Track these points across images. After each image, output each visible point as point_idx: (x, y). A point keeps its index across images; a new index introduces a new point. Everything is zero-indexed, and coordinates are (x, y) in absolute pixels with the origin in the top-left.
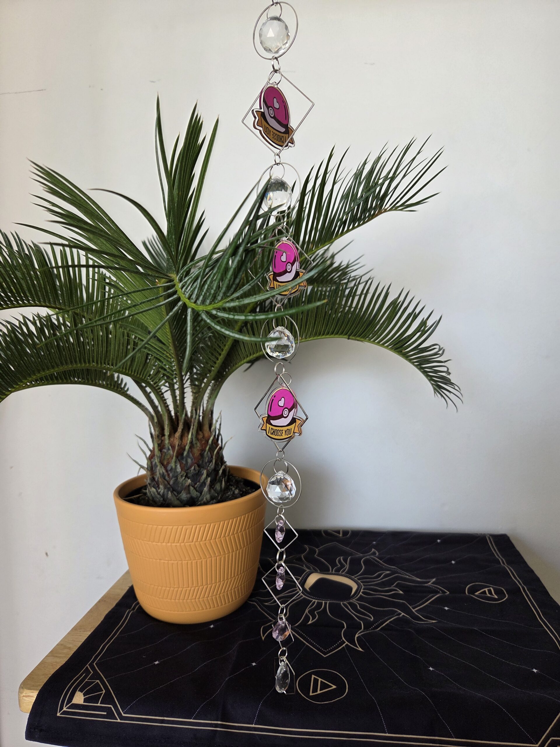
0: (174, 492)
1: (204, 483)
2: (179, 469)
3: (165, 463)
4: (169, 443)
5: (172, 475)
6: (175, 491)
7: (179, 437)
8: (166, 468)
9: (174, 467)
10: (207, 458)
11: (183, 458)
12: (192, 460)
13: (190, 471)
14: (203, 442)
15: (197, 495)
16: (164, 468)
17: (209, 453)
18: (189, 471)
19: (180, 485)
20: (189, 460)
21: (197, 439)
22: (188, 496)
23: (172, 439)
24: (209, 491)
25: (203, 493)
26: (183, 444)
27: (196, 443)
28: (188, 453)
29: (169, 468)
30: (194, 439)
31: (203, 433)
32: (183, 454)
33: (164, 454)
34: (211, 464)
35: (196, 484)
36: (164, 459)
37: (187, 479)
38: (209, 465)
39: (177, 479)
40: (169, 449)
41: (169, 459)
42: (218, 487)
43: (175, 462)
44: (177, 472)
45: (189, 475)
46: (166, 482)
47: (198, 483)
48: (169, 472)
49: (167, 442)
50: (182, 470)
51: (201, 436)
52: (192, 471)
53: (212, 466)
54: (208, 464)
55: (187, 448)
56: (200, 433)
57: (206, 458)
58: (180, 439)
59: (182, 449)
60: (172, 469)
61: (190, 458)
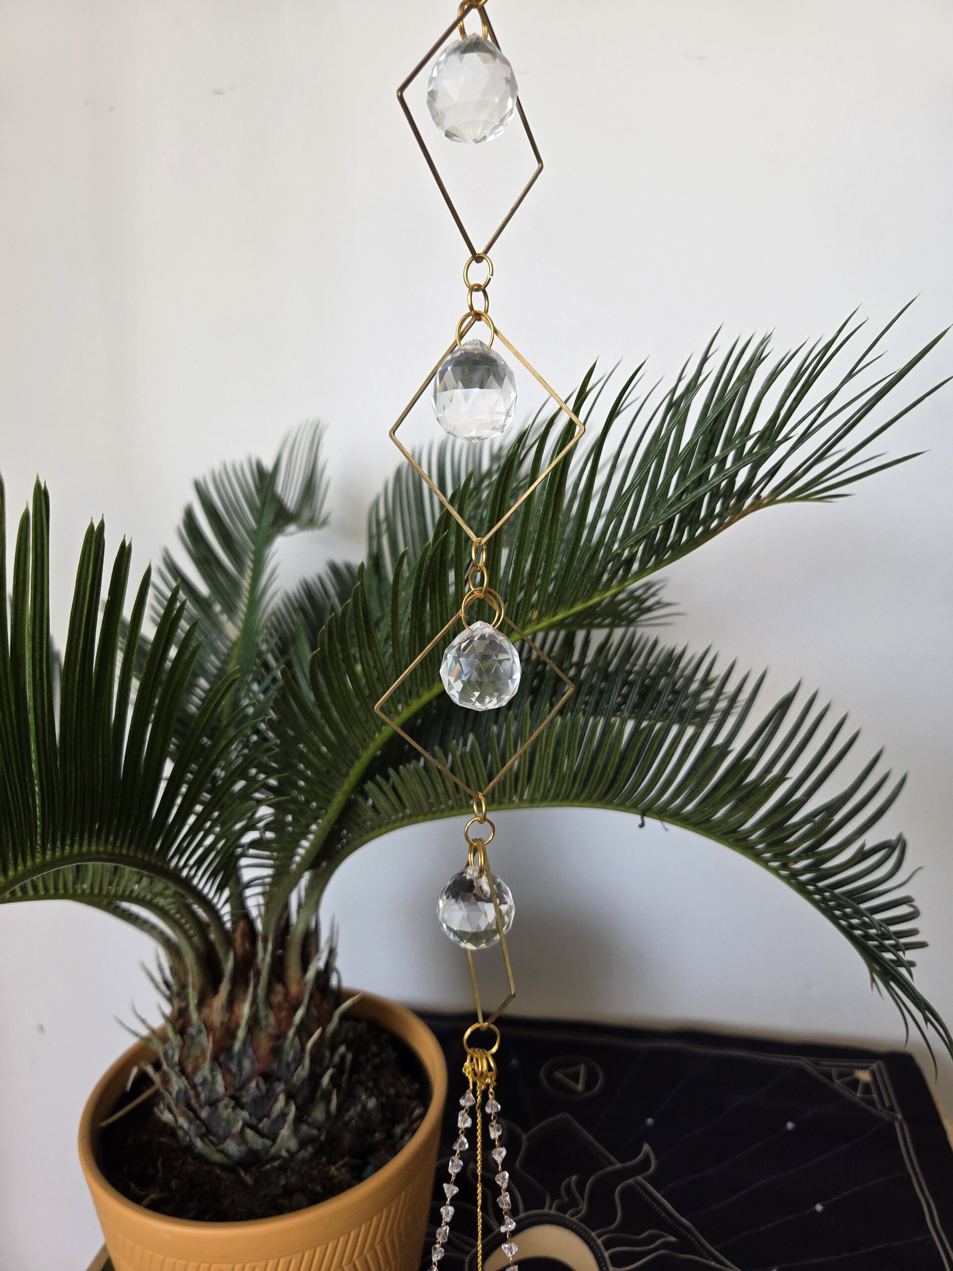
0: (211, 1137)
1: (283, 1115)
2: (220, 1087)
3: (189, 1069)
4: (199, 1019)
5: (205, 1096)
6: (213, 1136)
7: (222, 1007)
8: (189, 1079)
9: (209, 1078)
10: (292, 1053)
11: (230, 1058)
12: (252, 1063)
13: (248, 1091)
14: (283, 1014)
15: (263, 1143)
16: (187, 1078)
17: (297, 1040)
18: (244, 1093)
19: (223, 1124)
20: (247, 1064)
21: (269, 1004)
22: (243, 1148)
23: (206, 1011)
24: (296, 1130)
25: (279, 1140)
26: (234, 1019)
27: (267, 1017)
28: (244, 1043)
29: (198, 1079)
30: (261, 1006)
31: (285, 985)
32: (231, 1047)
33: (188, 1043)
34: (300, 1068)
35: (260, 1120)
36: (189, 1057)
37: (238, 1110)
38: (296, 1069)
39: (217, 1108)
40: (200, 1032)
41: (197, 1058)
42: (318, 1114)
43: (212, 1070)
44: (216, 1091)
45: (246, 1099)
46: (191, 1114)
47: (265, 1120)
48: (200, 1089)
49: (194, 1015)
50: (226, 1089)
51: (278, 998)
52: (251, 1091)
53: (303, 1071)
54: (292, 1067)
55: (241, 1033)
56: (279, 988)
57: (288, 1053)
58: (227, 1010)
59: (230, 1032)
60: (205, 1081)
61: (249, 1058)
